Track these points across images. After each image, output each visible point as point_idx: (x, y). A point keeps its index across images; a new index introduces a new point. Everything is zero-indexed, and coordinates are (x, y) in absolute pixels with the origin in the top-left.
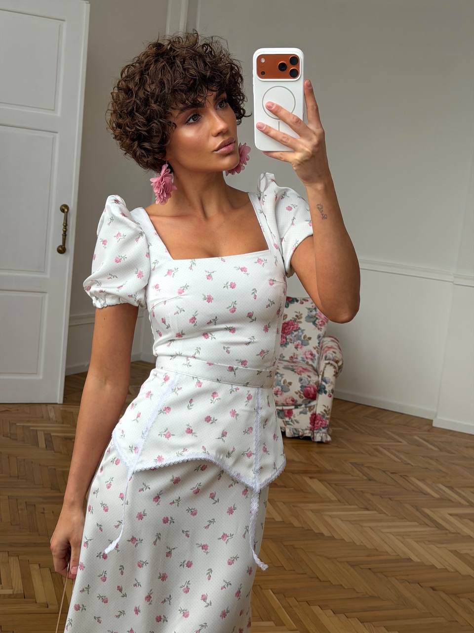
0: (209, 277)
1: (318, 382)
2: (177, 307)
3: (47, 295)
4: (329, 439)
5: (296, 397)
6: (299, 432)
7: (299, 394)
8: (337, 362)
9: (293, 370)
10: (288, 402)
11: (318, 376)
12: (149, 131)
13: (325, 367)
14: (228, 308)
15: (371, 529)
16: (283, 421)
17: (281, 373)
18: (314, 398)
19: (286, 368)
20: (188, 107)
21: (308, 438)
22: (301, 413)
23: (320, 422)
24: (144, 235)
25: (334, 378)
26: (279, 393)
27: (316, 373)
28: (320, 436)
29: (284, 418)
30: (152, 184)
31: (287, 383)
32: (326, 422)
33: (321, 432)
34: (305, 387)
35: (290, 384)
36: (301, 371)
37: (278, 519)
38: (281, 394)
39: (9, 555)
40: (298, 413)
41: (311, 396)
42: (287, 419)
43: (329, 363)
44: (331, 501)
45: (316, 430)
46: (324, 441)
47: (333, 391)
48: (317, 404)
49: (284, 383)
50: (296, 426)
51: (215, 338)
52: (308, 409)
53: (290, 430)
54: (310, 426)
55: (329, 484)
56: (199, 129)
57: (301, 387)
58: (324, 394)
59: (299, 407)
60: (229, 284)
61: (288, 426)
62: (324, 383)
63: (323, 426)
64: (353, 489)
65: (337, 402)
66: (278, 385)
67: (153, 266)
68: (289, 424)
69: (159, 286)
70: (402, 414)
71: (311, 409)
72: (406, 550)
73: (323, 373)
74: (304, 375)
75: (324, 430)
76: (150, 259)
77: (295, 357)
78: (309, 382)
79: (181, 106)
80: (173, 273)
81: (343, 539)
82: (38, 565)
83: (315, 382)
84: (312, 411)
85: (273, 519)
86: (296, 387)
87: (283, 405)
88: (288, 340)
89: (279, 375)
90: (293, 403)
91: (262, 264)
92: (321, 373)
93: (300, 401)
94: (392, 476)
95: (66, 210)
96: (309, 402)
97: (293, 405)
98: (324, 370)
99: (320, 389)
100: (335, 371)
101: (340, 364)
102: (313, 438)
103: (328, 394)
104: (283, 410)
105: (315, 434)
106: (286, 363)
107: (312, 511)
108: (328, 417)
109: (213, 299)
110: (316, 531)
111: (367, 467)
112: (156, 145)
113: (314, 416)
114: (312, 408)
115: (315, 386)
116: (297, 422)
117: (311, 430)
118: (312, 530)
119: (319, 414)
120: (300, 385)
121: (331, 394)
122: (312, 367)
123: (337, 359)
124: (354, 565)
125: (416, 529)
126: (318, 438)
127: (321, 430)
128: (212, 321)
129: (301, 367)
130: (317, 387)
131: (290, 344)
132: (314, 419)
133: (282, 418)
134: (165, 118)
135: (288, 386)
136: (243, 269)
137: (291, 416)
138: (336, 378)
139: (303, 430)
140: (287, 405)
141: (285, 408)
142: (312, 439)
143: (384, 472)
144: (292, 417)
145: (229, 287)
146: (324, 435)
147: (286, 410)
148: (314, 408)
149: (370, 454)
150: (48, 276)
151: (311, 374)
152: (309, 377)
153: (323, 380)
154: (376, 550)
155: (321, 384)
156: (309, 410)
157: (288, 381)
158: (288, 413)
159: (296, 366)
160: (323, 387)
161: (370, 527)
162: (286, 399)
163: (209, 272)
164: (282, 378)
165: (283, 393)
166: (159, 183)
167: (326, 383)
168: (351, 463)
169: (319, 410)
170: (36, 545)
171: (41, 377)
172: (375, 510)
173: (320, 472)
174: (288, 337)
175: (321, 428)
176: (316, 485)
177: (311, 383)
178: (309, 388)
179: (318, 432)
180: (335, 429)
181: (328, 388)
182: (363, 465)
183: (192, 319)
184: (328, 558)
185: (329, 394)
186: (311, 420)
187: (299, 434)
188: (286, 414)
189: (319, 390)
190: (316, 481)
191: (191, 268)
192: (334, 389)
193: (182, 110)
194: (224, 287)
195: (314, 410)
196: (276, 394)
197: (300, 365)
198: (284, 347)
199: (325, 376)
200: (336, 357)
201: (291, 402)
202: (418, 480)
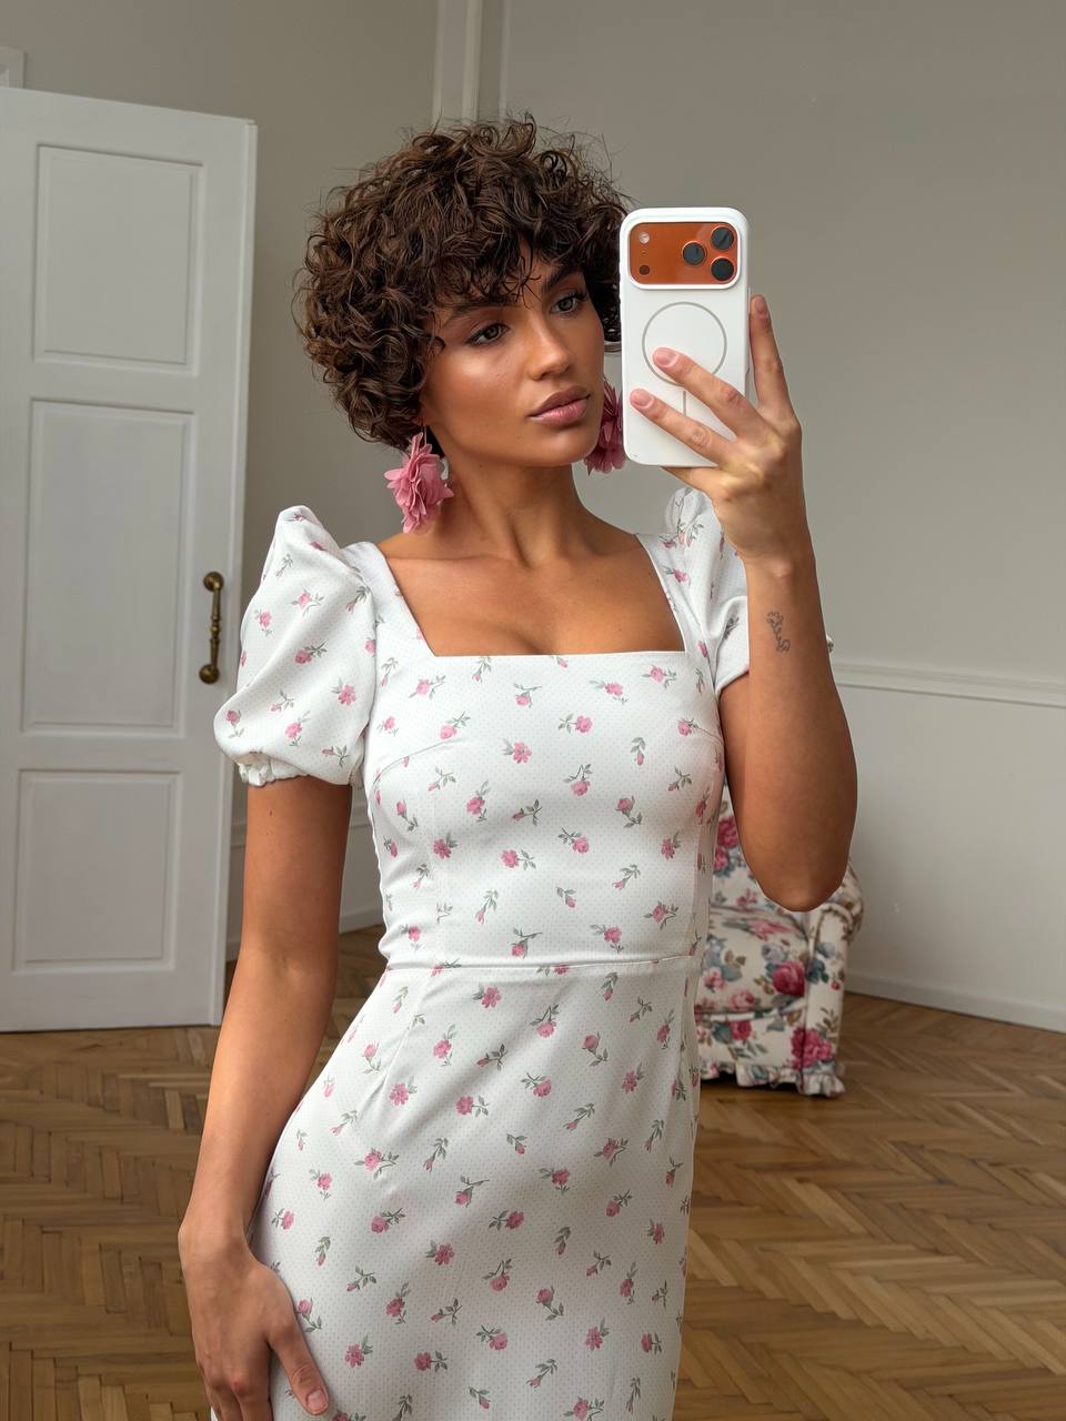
0: (523, 699)
1: (807, 953)
2: (437, 771)
3: (180, 780)
4: (839, 1087)
5: (758, 992)
6: (768, 1072)
7: (763, 983)
8: (849, 906)
9: (746, 929)
10: (739, 1004)
11: (807, 939)
12: (379, 352)
13: (822, 919)
14: (568, 781)
15: (950, 1299)
16: (730, 1049)
17: (719, 936)
18: (799, 992)
19: (730, 924)
20: (475, 303)
21: (789, 1088)
22: (770, 1028)
23: (817, 1049)
24: (369, 596)
25: (845, 943)
26: (717, 983)
27: (800, 934)
28: (817, 1081)
29: (731, 1042)
30: (390, 486)
31: (734, 960)
32: (830, 1047)
33: (818, 1071)
34: (778, 967)
35: (742, 960)
36: (765, 932)
37: (727, 1280)
38: (722, 986)
39: (101, 1384)
40: (765, 1030)
41: (792, 988)
42: (738, 1044)
43: (830, 910)
44: (852, 1236)
45: (808, 1066)
46: (827, 1092)
47: (842, 975)
48: (806, 1008)
49: (727, 959)
50: (760, 1059)
51: (533, 865)
52: (785, 1018)
53: (746, 1070)
54: (793, 1058)
55: (844, 1194)
56: (497, 359)
57: (768, 967)
58: (821, 983)
59: (765, 1014)
60: (574, 720)
61: (741, 1060)
62: (820, 957)
63: (824, 1057)
64: (901, 1205)
65: (854, 1000)
66: (715, 965)
67: (382, 673)
68: (743, 1056)
69: (395, 722)
70: (1008, 1024)
71: (792, 1017)
72: (1033, 1346)
73: (818, 933)
74: (774, 940)
75: (825, 1068)
76: (375, 656)
77: (751, 898)
78: (786, 955)
79: (459, 300)
80: (432, 687)
81: (883, 1327)
82: (168, 1405)
83: (798, 955)
84: (796, 1024)
85: (716, 1281)
86: (756, 967)
87: (727, 1011)
88: (732, 860)
89: (714, 942)
90: (751, 1005)
91: (664, 681)
92: (814, 934)
93: (766, 1000)
94: (990, 1169)
95: (217, 585)
96: (789, 1003)
97: (750, 1010)
98: (820, 925)
99: (812, 972)
100: (844, 929)
101: (856, 910)
102: (802, 1087)
103: (830, 981)
104: (727, 1024)
105: (806, 1078)
106: (731, 914)
107: (808, 1260)
108: (835, 1035)
109: (529, 754)
110: (819, 1309)
111: (931, 1152)
112: (394, 389)
113: (802, 1034)
114: (796, 1015)
115: (801, 964)
116: (763, 1050)
117: (795, 1067)
118: (809, 1306)
119: (813, 1030)
120: (765, 963)
121: (839, 981)
122: (790, 922)
123: (848, 900)
124: (912, 1387)
125: (1055, 1297)
126: (813, 1086)
127: (818, 1067)
128: (526, 811)
129: (766, 921)
130: (806, 966)
131: (737, 869)
132: (802, 1041)
133: (726, 1042)
134: (419, 324)
135: (738, 967)
136: (613, 689)
137: (748, 1035)
138: (849, 944)
139: (776, 1069)
140: (737, 1010)
141: (732, 1018)
142: (799, 1089)
143: (974, 1162)
144: (750, 1039)
145: (574, 727)
146: (826, 1078)
147: (734, 1022)
148: (799, 1016)
149: (938, 1122)
150: (181, 735)
151: (791, 937)
152: (786, 943)
153: (819, 948)
154: (964, 1348)
155: (815, 959)
156: (789, 1020)
157: (736, 954)
158: (739, 1029)
159: (754, 919)
160: (820, 966)
161: (948, 1297)
162: (734, 997)
163: (522, 688)
164: (722, 947)
165: (727, 982)
166: (408, 480)
167: (826, 956)
168: (893, 1143)
169: (813, 1020)
170: (161, 1357)
171: (170, 966)
172: (957, 1253)
173: (821, 1166)
174: (731, 852)
175: (820, 1063)
176: (814, 1199)
177: (791, 957)
178: (786, 970)
179: (812, 1073)
180: (852, 1063)
181: (832, 968)
182: (922, 1147)
183: (473, 803)
184: (851, 1373)
185: (834, 982)
186: (794, 1045)
187: (768, 1078)
188: (736, 1031)
189: (811, 974)
190: (813, 1188)
191: (478, 676)
192: (846, 972)
193: (460, 309)
194: (561, 727)
195: (801, 1020)
196: (710, 986)
197: (761, 917)
198: (724, 877)
199: (824, 939)
200: (847, 894)
201: (746, 1004)
202: (1054, 1177)
